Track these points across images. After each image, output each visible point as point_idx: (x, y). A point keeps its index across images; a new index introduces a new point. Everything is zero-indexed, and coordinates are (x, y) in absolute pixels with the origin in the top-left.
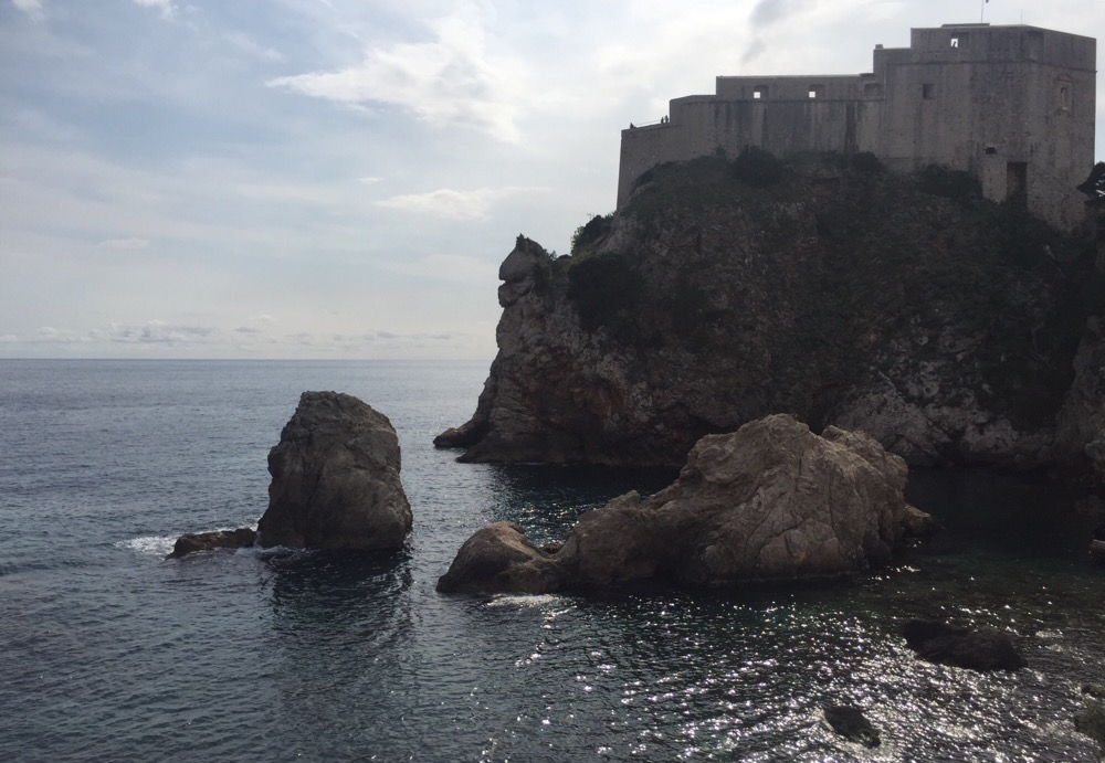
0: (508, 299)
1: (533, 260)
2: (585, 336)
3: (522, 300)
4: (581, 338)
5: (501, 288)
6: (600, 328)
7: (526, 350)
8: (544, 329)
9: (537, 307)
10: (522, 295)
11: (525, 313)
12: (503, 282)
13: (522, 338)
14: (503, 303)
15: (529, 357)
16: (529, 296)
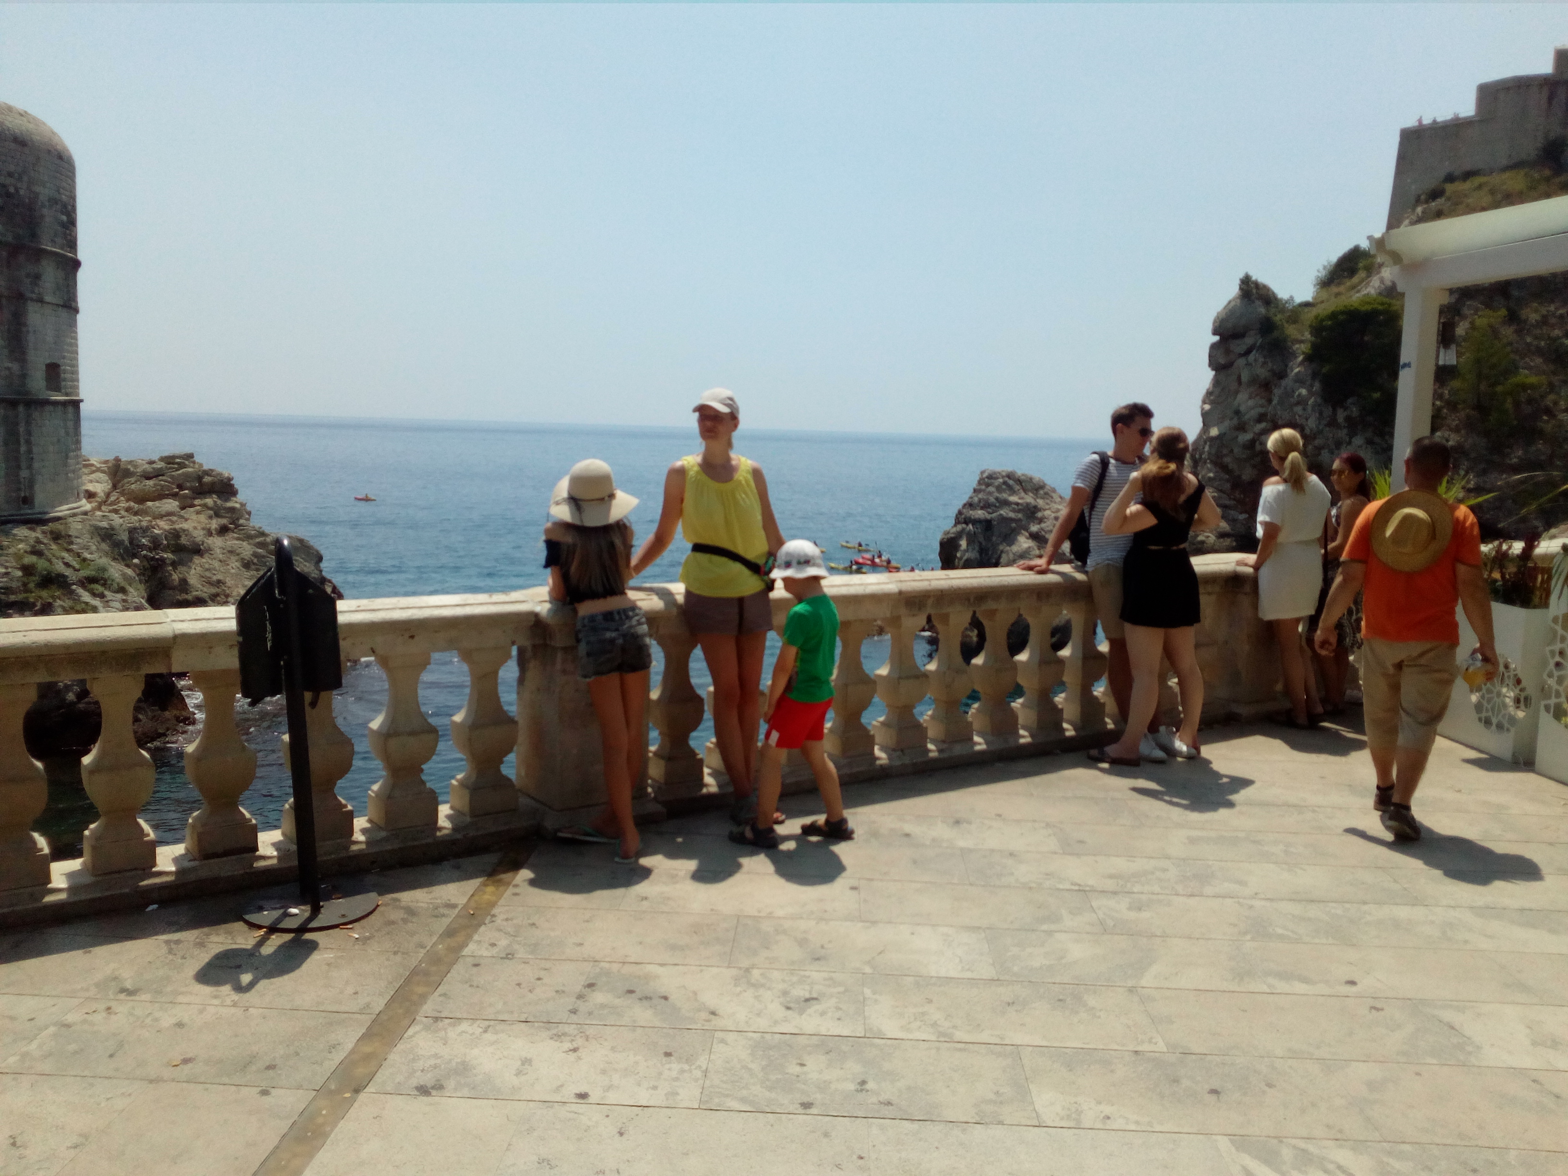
0: (1222, 361)
1: (1262, 310)
2: (1328, 411)
3: (1241, 362)
4: (1321, 414)
5: (1213, 347)
6: (1350, 401)
7: (1241, 427)
8: (1270, 401)
9: (1262, 372)
10: (1241, 355)
11: (1245, 377)
12: (1217, 338)
13: (1237, 412)
14: (1214, 364)
15: (1245, 437)
16: (1251, 357)
